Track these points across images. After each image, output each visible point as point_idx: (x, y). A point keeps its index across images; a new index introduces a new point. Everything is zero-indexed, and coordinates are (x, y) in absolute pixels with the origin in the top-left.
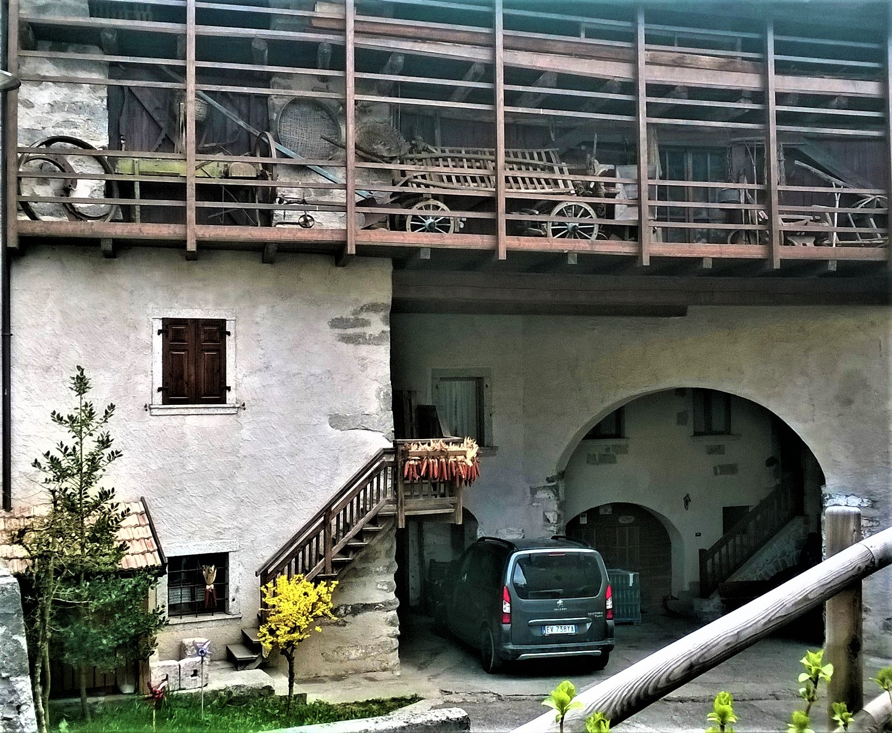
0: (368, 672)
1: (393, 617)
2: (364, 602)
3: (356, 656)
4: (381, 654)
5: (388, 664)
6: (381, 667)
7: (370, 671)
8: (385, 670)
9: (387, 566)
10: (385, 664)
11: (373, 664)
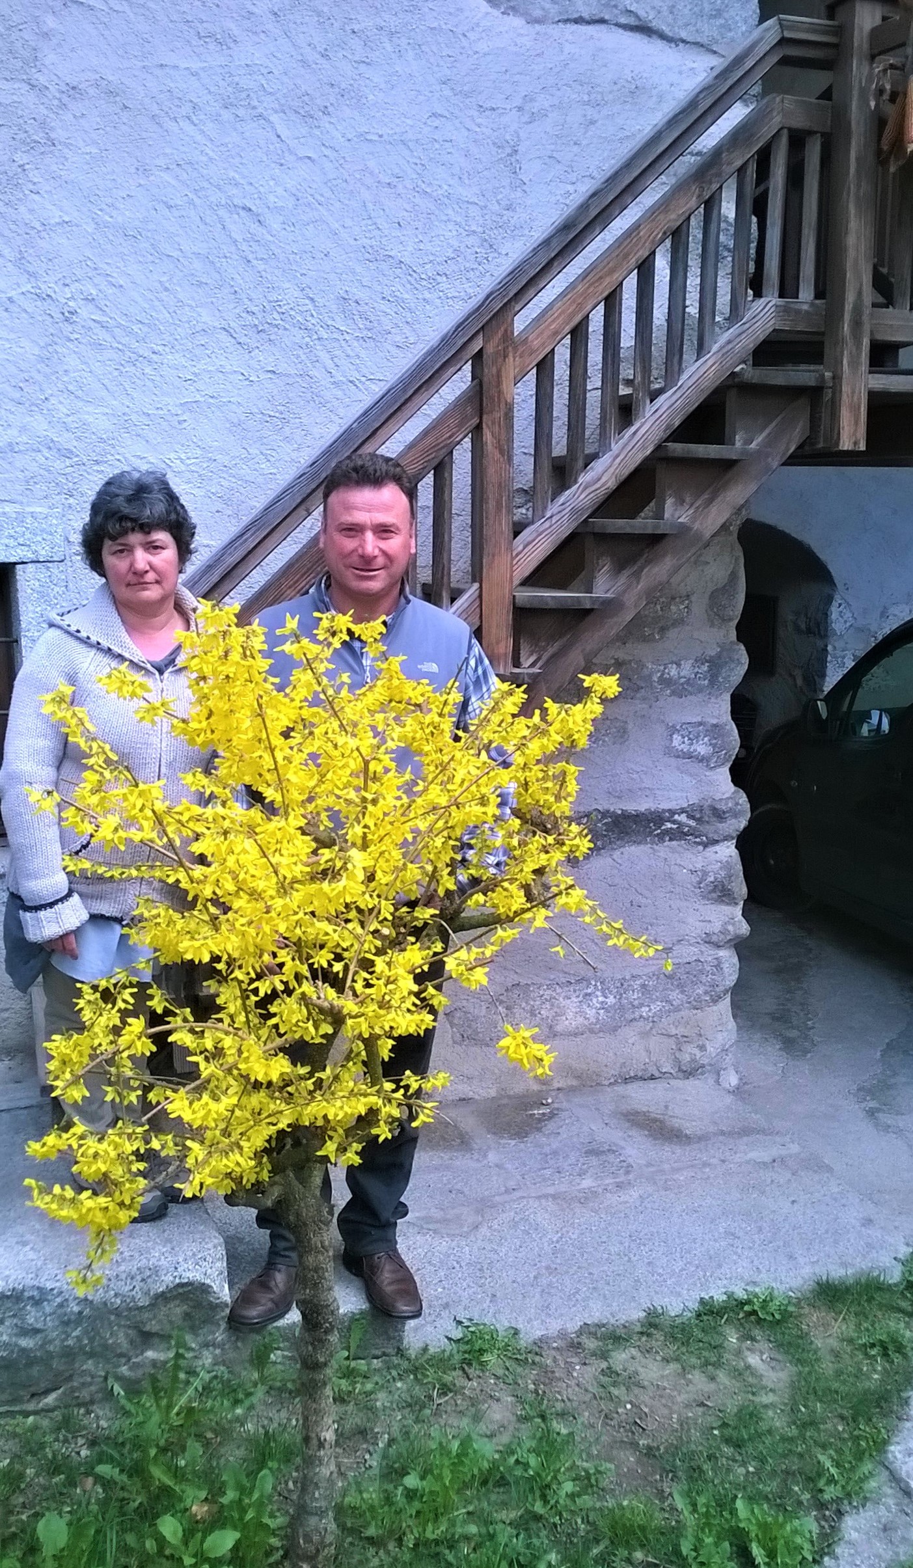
0: (627, 1080)
1: (727, 866)
2: (617, 807)
3: (581, 1020)
4: (677, 1009)
5: (702, 1048)
6: (677, 1061)
7: (635, 1078)
8: (689, 1072)
9: (711, 661)
10: (690, 1052)
11: (648, 1052)
